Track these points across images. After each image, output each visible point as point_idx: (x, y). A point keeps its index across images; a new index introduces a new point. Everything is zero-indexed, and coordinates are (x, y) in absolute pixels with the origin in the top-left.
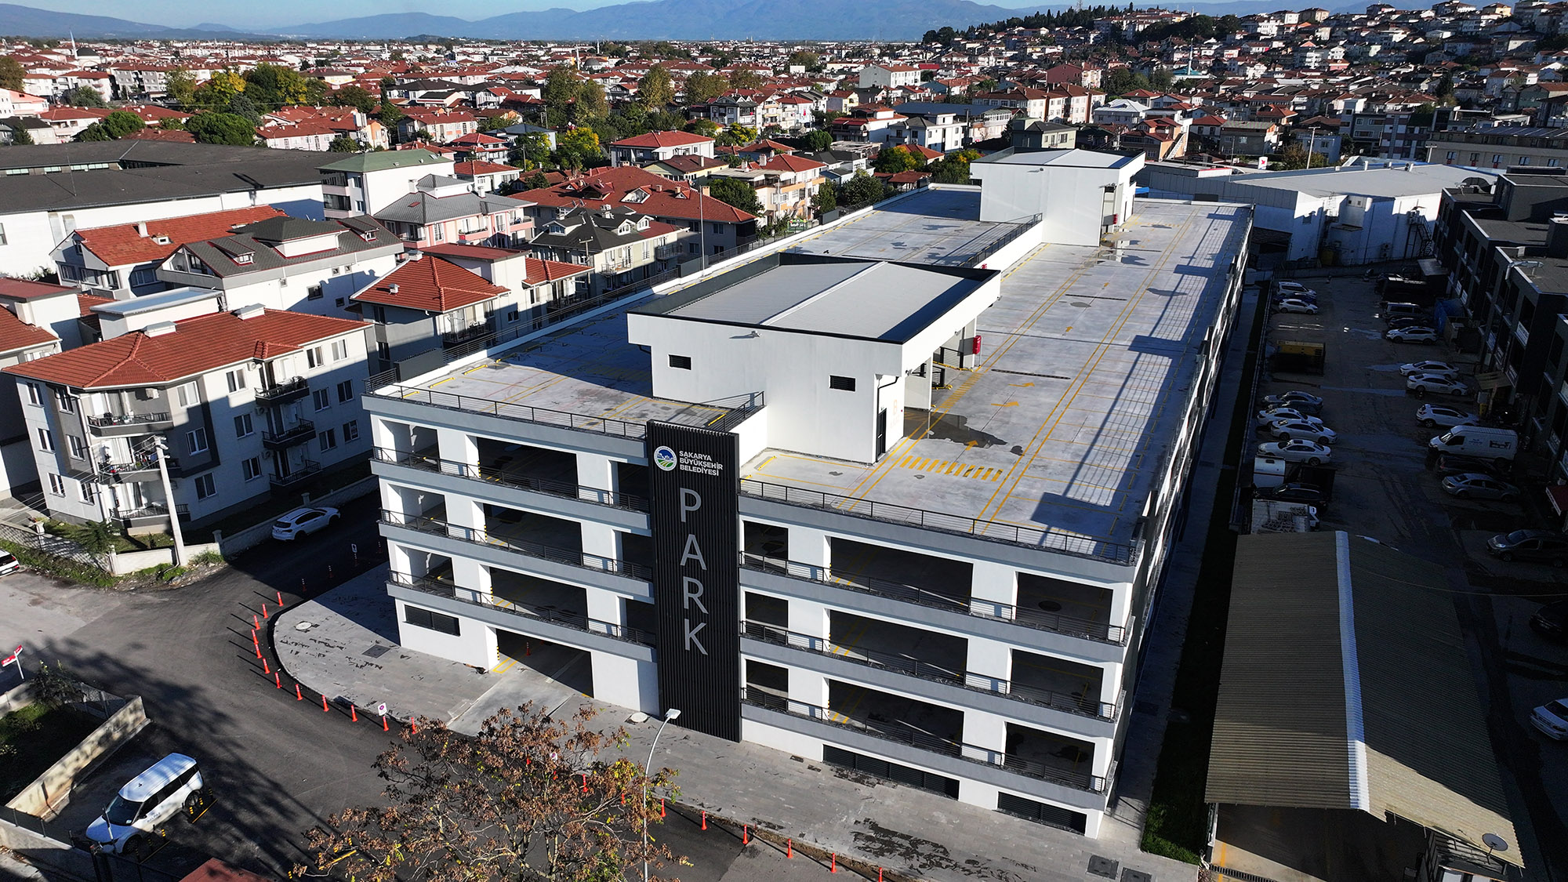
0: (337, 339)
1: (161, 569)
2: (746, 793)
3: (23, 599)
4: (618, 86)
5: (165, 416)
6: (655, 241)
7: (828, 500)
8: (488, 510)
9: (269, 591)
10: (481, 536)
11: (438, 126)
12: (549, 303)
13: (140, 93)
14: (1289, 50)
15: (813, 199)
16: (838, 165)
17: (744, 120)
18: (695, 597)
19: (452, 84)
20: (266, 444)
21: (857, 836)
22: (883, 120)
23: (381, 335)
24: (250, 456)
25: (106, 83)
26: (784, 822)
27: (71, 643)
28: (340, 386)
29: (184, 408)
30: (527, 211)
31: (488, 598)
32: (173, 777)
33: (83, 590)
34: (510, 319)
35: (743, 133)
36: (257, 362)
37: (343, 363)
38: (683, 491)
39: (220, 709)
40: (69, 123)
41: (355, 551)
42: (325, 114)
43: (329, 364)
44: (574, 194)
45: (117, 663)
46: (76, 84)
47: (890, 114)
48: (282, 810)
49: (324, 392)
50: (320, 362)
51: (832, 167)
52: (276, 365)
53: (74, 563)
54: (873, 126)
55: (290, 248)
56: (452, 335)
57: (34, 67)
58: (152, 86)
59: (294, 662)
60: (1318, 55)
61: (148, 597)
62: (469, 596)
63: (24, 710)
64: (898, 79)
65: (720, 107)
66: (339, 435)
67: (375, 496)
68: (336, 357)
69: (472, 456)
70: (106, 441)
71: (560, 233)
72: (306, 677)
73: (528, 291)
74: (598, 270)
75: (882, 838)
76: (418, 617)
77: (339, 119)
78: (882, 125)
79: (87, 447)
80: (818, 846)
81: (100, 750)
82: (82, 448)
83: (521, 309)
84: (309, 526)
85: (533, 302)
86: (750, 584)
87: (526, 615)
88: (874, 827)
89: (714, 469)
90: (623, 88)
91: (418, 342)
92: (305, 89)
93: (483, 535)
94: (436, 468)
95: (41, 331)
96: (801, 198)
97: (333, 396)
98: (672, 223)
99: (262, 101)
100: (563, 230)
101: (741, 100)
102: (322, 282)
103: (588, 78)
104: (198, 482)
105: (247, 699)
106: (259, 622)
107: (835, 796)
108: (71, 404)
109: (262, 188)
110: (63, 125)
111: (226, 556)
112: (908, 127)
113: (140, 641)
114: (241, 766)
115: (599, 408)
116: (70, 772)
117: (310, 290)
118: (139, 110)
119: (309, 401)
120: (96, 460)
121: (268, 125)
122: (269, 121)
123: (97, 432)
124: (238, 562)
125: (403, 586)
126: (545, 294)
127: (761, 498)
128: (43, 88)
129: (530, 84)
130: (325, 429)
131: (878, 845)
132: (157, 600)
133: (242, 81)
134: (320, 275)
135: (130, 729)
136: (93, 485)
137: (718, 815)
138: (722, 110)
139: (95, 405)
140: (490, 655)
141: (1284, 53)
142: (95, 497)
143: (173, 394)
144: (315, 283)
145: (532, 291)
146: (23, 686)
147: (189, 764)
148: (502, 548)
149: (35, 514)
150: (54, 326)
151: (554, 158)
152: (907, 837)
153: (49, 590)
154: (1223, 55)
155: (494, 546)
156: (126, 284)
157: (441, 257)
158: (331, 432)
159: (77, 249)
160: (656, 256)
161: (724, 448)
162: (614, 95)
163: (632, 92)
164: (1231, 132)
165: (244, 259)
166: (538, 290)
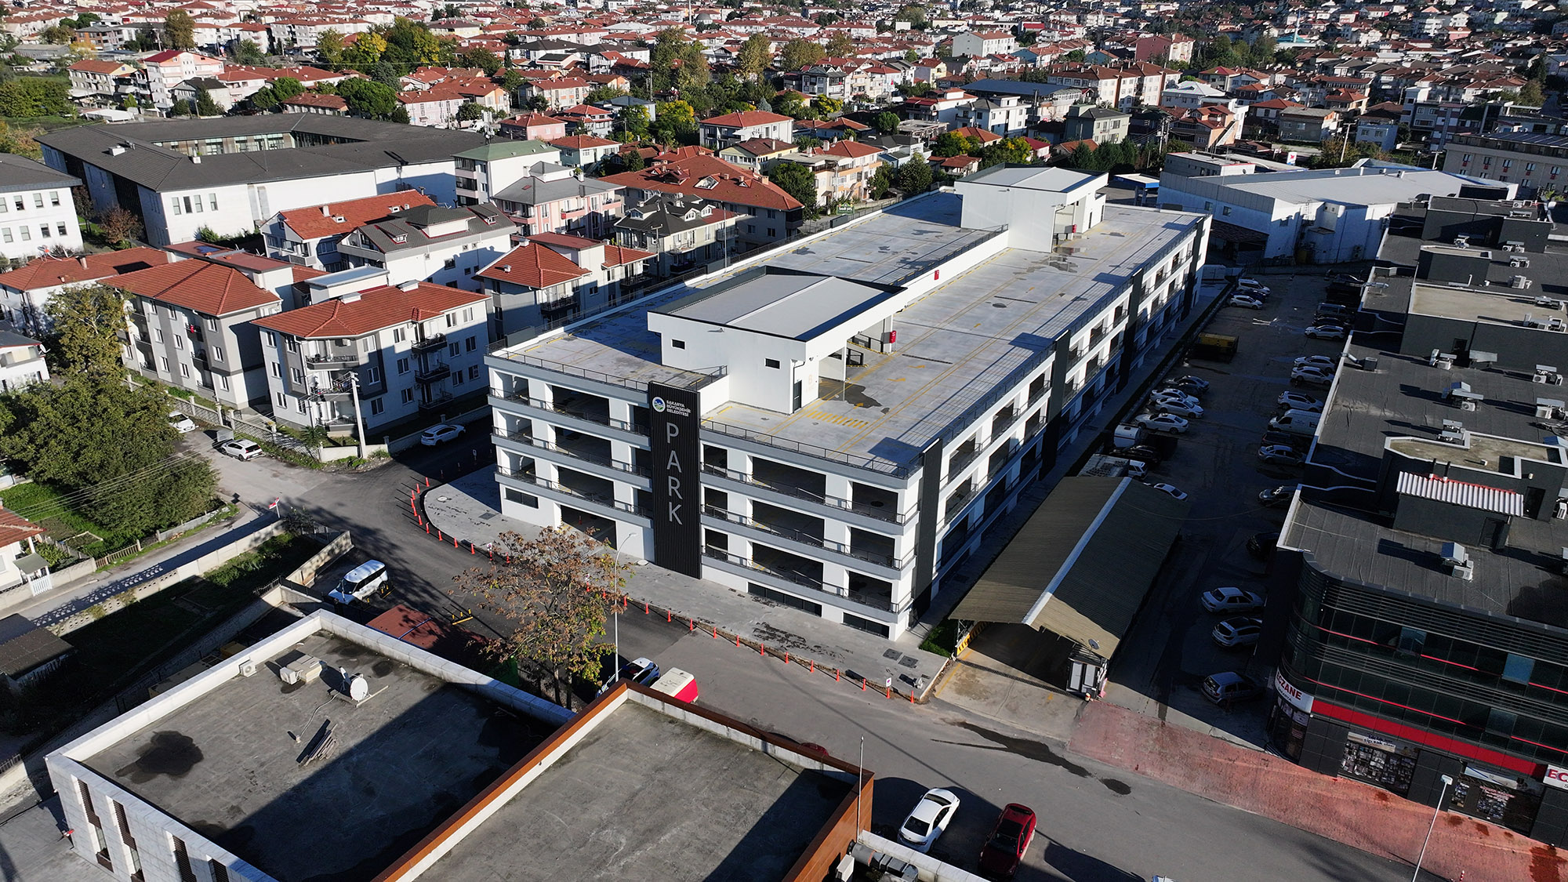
0: (467, 307)
1: (351, 460)
2: (697, 605)
3: (267, 473)
4: (722, 48)
5: (354, 358)
6: (718, 225)
7: (749, 434)
8: (558, 431)
9: (420, 477)
10: (553, 446)
11: (553, 91)
12: (621, 280)
13: (292, 48)
14: (1409, 15)
15: (869, 181)
16: (897, 149)
17: (832, 90)
18: (675, 489)
19: (570, 44)
20: (417, 380)
21: (756, 630)
22: (955, 99)
23: (497, 301)
24: (405, 388)
25: (264, 34)
26: (715, 620)
27: (300, 500)
28: (467, 340)
29: (367, 353)
30: (617, 192)
31: (556, 485)
32: (373, 572)
33: (302, 470)
34: (591, 293)
35: (828, 104)
36: (413, 323)
37: (470, 324)
38: (669, 424)
39: (393, 542)
40: (241, 84)
41: (475, 454)
42: (455, 77)
43: (461, 325)
44: (657, 178)
45: (330, 513)
46: (238, 35)
47: (961, 94)
48: (432, 596)
49: (457, 344)
50: (454, 323)
51: (891, 151)
52: (426, 325)
53: (295, 452)
54: (942, 106)
55: (433, 230)
56: (548, 304)
57: (201, 16)
58: (303, 39)
59: (437, 519)
60: (1439, 21)
61: (344, 477)
62: (544, 483)
63: (280, 536)
64: (991, 46)
65: (811, 76)
66: (466, 376)
67: (490, 418)
68: (466, 320)
69: (549, 396)
70: (316, 373)
71: (639, 218)
72: (444, 528)
73: (606, 271)
74: (667, 249)
75: (771, 632)
76: (513, 496)
77: (467, 85)
78: (952, 105)
79: (304, 376)
80: (732, 633)
81: (328, 558)
82: (301, 377)
83: (600, 285)
84: (445, 437)
85: (609, 279)
86: (706, 483)
87: (578, 497)
88: (768, 627)
89: (686, 412)
90: (726, 51)
91: (524, 308)
92: (438, 50)
93: (554, 446)
94: (527, 403)
95: (270, 293)
96: (858, 180)
97: (463, 346)
98: (734, 209)
99: (400, 60)
100: (641, 216)
101: (831, 70)
102: (455, 256)
103: (695, 39)
104: (373, 403)
105: (409, 538)
106: (415, 496)
107: (749, 610)
108: (295, 347)
109: (407, 164)
110: (236, 85)
111: (392, 453)
112: (973, 109)
113: (343, 502)
114: (408, 572)
115: (627, 371)
116: (314, 568)
117: (446, 262)
118: (297, 71)
119: (446, 351)
120: (309, 385)
121: (406, 88)
122: (407, 84)
123: (311, 367)
124: (400, 457)
125: (505, 475)
126: (619, 274)
127: (712, 431)
128: (208, 37)
129: (641, 45)
130: (457, 370)
131: (766, 635)
132: (349, 479)
133: (383, 41)
134: (453, 251)
135: (343, 549)
136: (306, 402)
137: (678, 614)
138: (813, 80)
139: (310, 348)
140: (556, 520)
141: (1403, 18)
142: (307, 409)
143: (359, 343)
144: (450, 257)
145: (609, 272)
146: (280, 522)
147: (382, 566)
148: (565, 454)
149: (266, 419)
150: (277, 290)
151: (653, 129)
152: (785, 633)
153: (281, 468)
154: (1338, 20)
155: (560, 453)
156: (314, 253)
157: (543, 244)
158: (460, 373)
159: (280, 225)
160: (716, 238)
161: (690, 399)
162: (718, 57)
163: (734, 54)
164: (1290, 118)
165: (400, 239)
166: (613, 271)
